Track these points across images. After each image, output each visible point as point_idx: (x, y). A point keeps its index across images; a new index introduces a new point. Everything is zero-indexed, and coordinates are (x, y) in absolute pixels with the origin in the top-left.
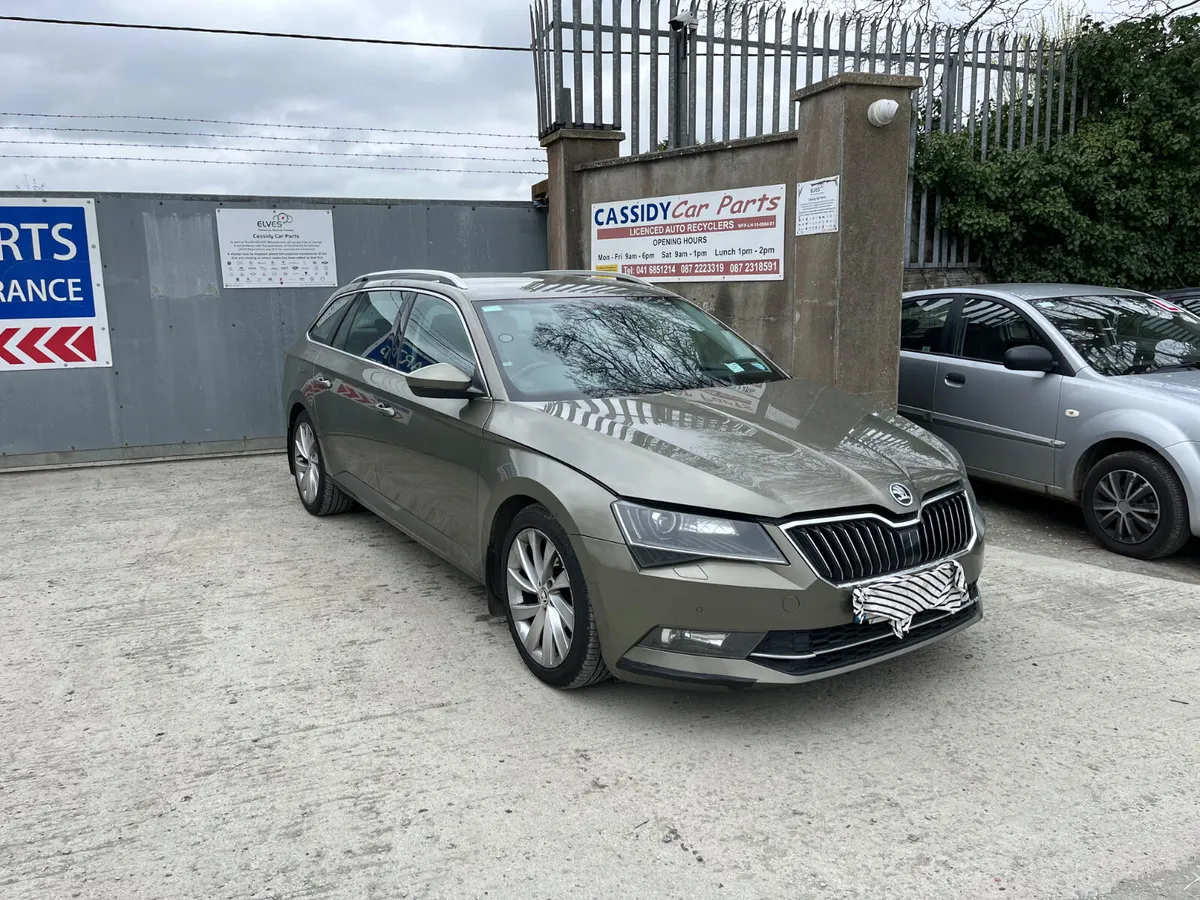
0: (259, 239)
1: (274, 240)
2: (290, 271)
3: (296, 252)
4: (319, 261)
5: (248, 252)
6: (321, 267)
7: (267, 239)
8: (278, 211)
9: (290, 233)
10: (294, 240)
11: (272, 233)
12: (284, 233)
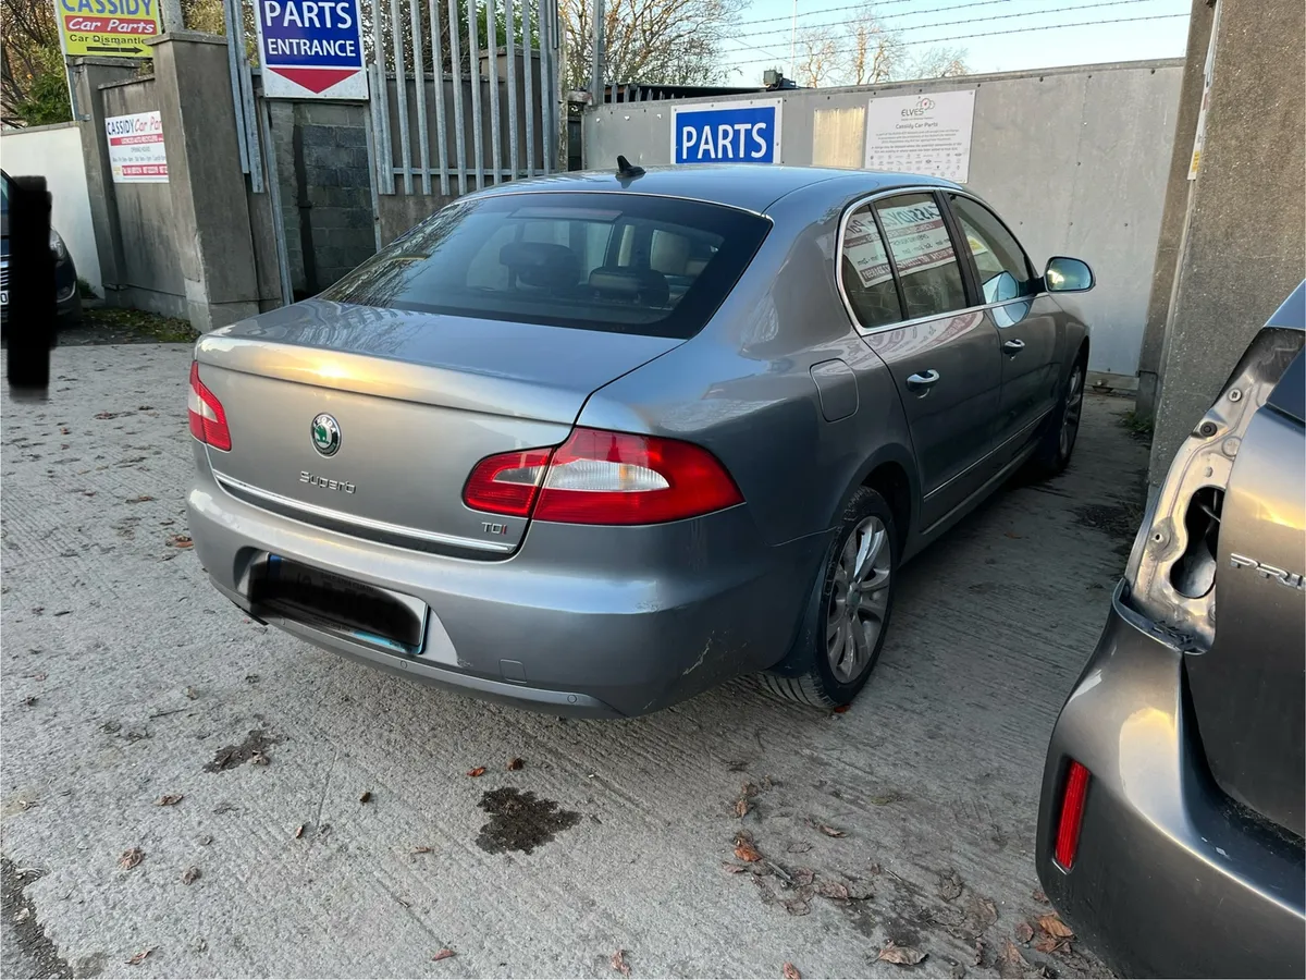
0: (901, 130)
1: (915, 129)
2: (924, 164)
3: (931, 142)
4: (952, 153)
5: (889, 145)
6: (954, 159)
7: (908, 130)
8: (923, 96)
9: (930, 122)
10: (933, 128)
11: (913, 123)
12: (923, 122)
